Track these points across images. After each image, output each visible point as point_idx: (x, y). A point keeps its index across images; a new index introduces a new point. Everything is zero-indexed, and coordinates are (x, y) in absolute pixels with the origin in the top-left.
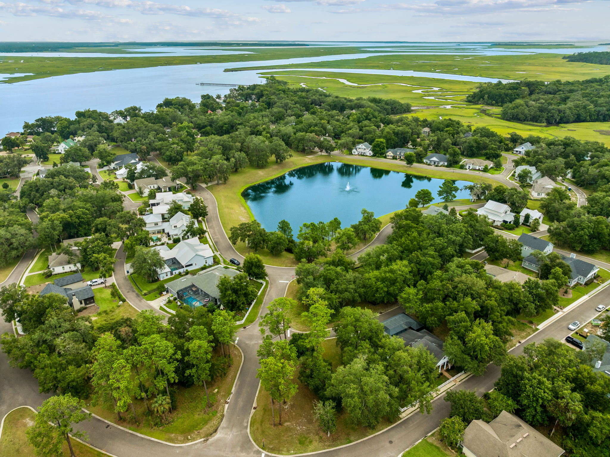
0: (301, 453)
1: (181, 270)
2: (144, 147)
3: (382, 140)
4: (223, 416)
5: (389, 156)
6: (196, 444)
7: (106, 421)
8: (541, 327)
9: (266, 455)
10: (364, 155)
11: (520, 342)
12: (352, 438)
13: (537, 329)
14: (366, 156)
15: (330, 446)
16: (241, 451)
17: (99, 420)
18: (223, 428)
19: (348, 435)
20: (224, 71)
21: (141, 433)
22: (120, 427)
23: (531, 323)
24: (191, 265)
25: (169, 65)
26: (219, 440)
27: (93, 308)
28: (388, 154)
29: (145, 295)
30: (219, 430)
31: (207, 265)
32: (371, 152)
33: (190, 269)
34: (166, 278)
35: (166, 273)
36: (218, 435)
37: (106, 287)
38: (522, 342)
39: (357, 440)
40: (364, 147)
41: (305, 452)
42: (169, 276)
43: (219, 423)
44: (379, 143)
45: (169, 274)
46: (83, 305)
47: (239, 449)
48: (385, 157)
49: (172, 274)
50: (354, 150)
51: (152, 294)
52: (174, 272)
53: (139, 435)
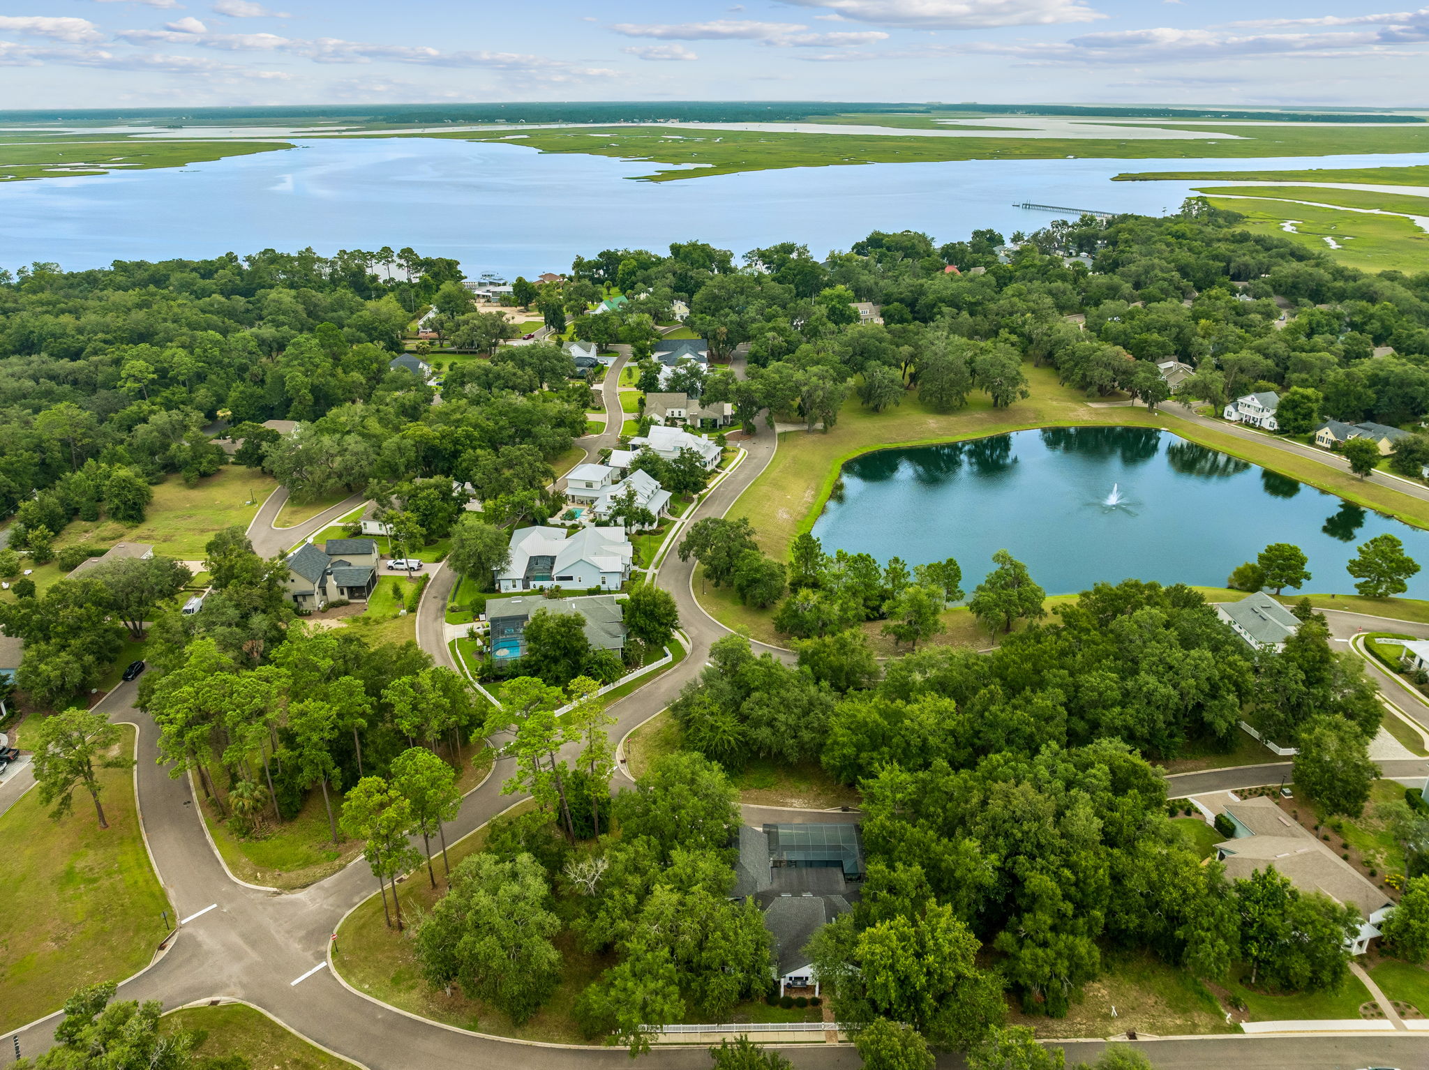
0: (377, 997)
1: (547, 584)
2: (724, 329)
3: (1310, 391)
4: (342, 867)
5: (1322, 439)
6: (259, 891)
7: (194, 794)
8: (1253, 1029)
9: (327, 968)
10: (1252, 426)
11: (1132, 1036)
12: (483, 1024)
13: (1237, 1029)
14: (1260, 428)
15: (433, 1015)
16: (300, 940)
17: (188, 787)
18: (322, 888)
19: (483, 1013)
20: (1113, 179)
21: (212, 835)
22: (199, 812)
23: (1235, 1004)
24: (570, 578)
25: (999, 158)
26: (293, 903)
27: (358, 607)
28: (1321, 433)
29: (453, 610)
30: (311, 889)
31: (604, 587)
32: (1273, 420)
33: (565, 585)
34: (512, 590)
35: (514, 580)
36: (300, 895)
37: (411, 577)
38: (1140, 1039)
39: (489, 1033)
40: (1257, 403)
41: (385, 999)
42: (519, 589)
43: (325, 876)
44: (1297, 397)
45: (519, 584)
46: (345, 597)
47: (302, 933)
48: (1311, 442)
49: (526, 586)
50: (1230, 408)
51: (462, 614)
52: (532, 583)
53: (208, 837)
